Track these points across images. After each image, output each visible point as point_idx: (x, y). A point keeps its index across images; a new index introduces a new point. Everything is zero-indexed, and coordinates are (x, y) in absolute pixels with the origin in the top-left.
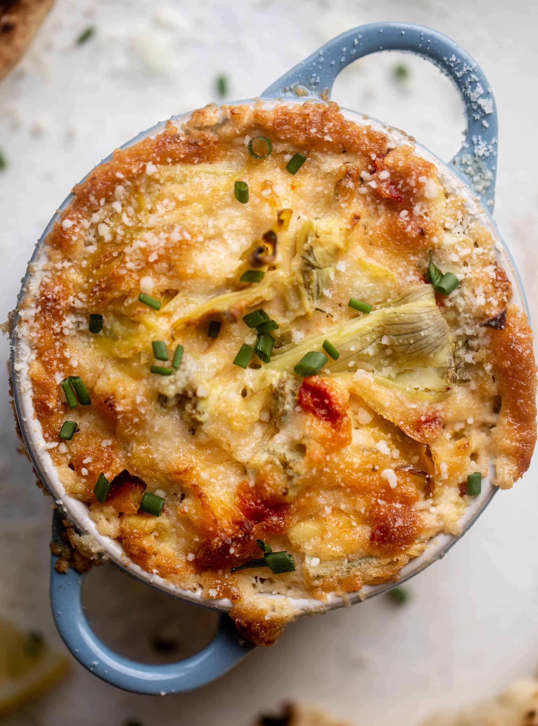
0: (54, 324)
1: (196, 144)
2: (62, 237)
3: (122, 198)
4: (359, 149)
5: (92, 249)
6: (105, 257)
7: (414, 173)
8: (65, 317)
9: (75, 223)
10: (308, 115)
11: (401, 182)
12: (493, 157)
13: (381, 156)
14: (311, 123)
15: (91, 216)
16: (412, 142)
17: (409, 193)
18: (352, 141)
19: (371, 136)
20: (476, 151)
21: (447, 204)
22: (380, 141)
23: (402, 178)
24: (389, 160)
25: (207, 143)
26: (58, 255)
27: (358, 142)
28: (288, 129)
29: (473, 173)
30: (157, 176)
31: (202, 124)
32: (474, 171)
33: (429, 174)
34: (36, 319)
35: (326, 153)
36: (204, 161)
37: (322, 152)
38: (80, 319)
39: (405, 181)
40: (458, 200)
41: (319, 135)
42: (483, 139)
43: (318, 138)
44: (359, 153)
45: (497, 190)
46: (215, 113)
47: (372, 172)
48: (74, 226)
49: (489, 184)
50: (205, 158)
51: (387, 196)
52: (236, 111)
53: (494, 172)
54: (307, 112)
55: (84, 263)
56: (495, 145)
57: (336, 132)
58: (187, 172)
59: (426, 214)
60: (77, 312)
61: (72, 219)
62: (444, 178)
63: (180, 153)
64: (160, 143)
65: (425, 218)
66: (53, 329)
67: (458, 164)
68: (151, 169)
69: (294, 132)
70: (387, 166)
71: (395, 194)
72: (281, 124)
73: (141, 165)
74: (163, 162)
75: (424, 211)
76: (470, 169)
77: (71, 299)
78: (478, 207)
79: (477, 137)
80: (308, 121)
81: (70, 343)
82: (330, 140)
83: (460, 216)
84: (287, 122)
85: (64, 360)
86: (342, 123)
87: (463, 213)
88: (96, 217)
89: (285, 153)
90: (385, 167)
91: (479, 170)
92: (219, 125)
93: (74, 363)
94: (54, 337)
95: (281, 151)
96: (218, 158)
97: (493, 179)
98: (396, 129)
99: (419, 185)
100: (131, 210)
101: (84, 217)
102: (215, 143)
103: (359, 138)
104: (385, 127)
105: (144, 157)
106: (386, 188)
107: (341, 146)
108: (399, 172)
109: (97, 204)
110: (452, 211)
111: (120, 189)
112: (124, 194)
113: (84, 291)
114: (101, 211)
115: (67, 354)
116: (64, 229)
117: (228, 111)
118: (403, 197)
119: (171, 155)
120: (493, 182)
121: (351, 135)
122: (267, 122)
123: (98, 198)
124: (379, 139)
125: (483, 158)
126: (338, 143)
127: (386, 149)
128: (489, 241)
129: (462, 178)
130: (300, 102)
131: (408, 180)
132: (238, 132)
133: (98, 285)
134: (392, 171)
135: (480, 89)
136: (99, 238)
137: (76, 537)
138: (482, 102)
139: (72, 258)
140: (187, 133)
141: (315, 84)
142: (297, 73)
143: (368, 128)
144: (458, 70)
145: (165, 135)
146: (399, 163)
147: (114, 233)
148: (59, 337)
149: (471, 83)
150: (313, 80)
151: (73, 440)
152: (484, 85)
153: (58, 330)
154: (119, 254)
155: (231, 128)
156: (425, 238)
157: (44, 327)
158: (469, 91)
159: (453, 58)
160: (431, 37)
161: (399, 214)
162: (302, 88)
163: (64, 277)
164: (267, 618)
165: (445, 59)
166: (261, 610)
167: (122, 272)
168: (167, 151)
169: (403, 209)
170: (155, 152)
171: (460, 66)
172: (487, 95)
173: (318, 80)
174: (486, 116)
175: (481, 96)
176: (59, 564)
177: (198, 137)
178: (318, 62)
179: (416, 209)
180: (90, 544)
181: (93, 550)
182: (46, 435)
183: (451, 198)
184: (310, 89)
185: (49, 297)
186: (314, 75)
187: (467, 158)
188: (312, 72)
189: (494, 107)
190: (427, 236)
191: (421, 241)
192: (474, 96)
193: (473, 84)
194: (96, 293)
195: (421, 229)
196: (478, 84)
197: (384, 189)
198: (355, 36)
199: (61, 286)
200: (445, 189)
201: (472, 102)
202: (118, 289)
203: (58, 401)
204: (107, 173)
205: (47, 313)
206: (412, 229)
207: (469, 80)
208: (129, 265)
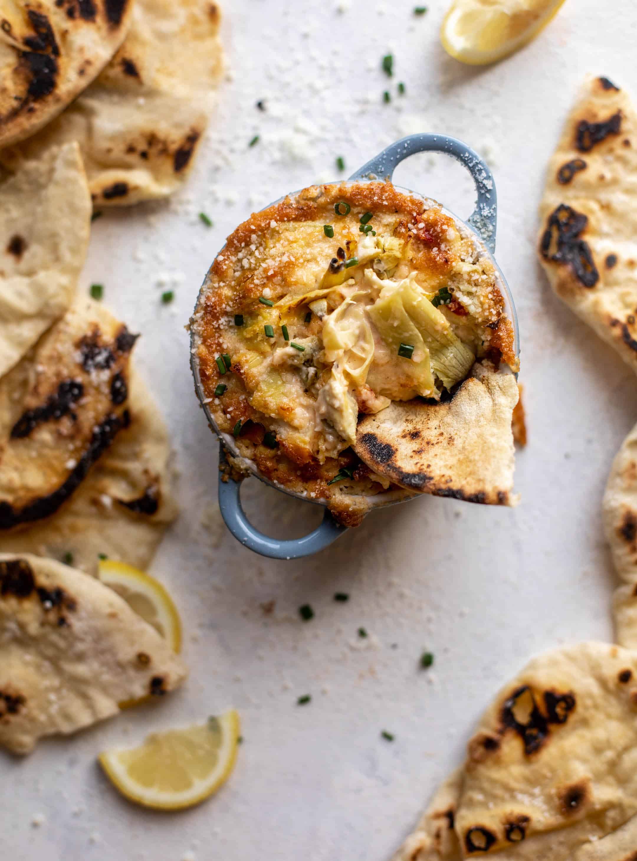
0: (213, 321)
1: (302, 209)
2: (217, 267)
3: (256, 242)
4: (405, 210)
5: (237, 274)
6: (244, 278)
7: (439, 223)
8: (220, 318)
9: (226, 257)
10: (373, 189)
11: (432, 229)
12: (493, 217)
13: (419, 214)
14: (374, 194)
15: (237, 255)
16: (440, 207)
17: (437, 237)
18: (400, 204)
19: (413, 201)
20: (482, 213)
21: (462, 244)
22: (419, 205)
23: (432, 227)
24: (425, 216)
25: (309, 208)
26: (216, 279)
27: (404, 205)
28: (360, 198)
29: (481, 227)
30: (277, 229)
31: (307, 196)
32: (482, 226)
33: (449, 224)
34: (202, 318)
35: (385, 213)
36: (309, 220)
37: (382, 212)
38: (230, 319)
39: (434, 229)
40: (469, 241)
41: (380, 201)
42: (487, 205)
43: (380, 203)
44: (406, 212)
45: (497, 238)
46: (316, 190)
47: (414, 224)
48: (225, 260)
49: (491, 234)
50: (309, 218)
51: (423, 238)
52: (328, 187)
53: (494, 227)
54: (372, 187)
55: (233, 283)
56: (495, 209)
57: (390, 199)
58: (297, 226)
59: (448, 250)
60: (229, 314)
61: (224, 256)
62: (461, 229)
63: (292, 215)
64: (280, 209)
65: (448, 252)
66: (213, 325)
67: (471, 221)
68: (273, 224)
69: (364, 200)
70: (423, 220)
71: (428, 237)
72: (355, 195)
73: (268, 222)
74: (282, 221)
75: (447, 248)
76: (479, 224)
77: (224, 306)
78: (483, 247)
79: (483, 205)
80: (372, 192)
81: (223, 333)
82: (387, 204)
83: (470, 251)
84: (360, 194)
85: (219, 345)
86: (394, 193)
87: (472, 249)
88: (240, 255)
89: (359, 213)
90: (422, 221)
91: (485, 225)
92: (318, 197)
93: (225, 346)
94: (214, 330)
95: (356, 212)
96: (317, 218)
97: (494, 231)
98: (430, 199)
99: (443, 231)
100: (261, 249)
101: (232, 255)
102: (315, 208)
103: (405, 203)
104: (423, 198)
105: (270, 217)
106: (423, 233)
107: (394, 208)
108: (431, 224)
109: (239, 246)
110: (465, 248)
111: (254, 237)
112: (257, 240)
113: (232, 300)
114: (243, 251)
115: (221, 340)
116: (218, 261)
117: (323, 187)
118: (433, 239)
119: (287, 215)
120: (494, 232)
121: (400, 201)
122: (346, 194)
123: (240, 242)
124: (418, 203)
125: (487, 217)
126: (392, 206)
127: (423, 209)
128: (492, 270)
129: (474, 230)
130: (369, 182)
131: (436, 228)
132: (329, 200)
133: (239, 296)
134: (427, 223)
135: (484, 174)
136: (242, 267)
137: (231, 459)
138: (485, 182)
139: (225, 280)
140: (298, 202)
141: (381, 172)
142: (369, 166)
143: (411, 197)
144: (470, 163)
145: (284, 204)
146: (431, 218)
147: (250, 263)
148: (218, 330)
149: (478, 170)
150: (379, 170)
151: (224, 396)
152: (487, 172)
153: (217, 326)
154: (252, 276)
155: (324, 198)
156: (448, 264)
157: (206, 323)
158: (477, 176)
159: (467, 155)
160: (453, 142)
161: (432, 250)
162: (373, 175)
163: (219, 292)
164: (350, 509)
165: (462, 155)
166: (346, 504)
167: (252, 286)
168: (284, 213)
169: (434, 247)
170: (276, 213)
171: (471, 160)
172: (489, 178)
173: (383, 170)
174: (489, 191)
175: (485, 178)
176: (223, 476)
177: (304, 205)
178: (383, 159)
179: (443, 246)
180: (240, 463)
181: (242, 467)
182: (206, 393)
183: (465, 240)
184: (378, 175)
185: (208, 304)
186: (380, 166)
187: (477, 218)
188: (378, 165)
189: (493, 185)
190: (449, 263)
191: (446, 266)
192: (480, 178)
193: (480, 171)
194: (238, 301)
195: (446, 258)
196: (483, 171)
197: (421, 234)
198: (405, 142)
199: (217, 298)
200: (461, 235)
201: (480, 182)
202: (249, 297)
203: (214, 371)
204: (246, 226)
205: (208, 315)
206: (440, 258)
207: (477, 168)
208: (256, 281)
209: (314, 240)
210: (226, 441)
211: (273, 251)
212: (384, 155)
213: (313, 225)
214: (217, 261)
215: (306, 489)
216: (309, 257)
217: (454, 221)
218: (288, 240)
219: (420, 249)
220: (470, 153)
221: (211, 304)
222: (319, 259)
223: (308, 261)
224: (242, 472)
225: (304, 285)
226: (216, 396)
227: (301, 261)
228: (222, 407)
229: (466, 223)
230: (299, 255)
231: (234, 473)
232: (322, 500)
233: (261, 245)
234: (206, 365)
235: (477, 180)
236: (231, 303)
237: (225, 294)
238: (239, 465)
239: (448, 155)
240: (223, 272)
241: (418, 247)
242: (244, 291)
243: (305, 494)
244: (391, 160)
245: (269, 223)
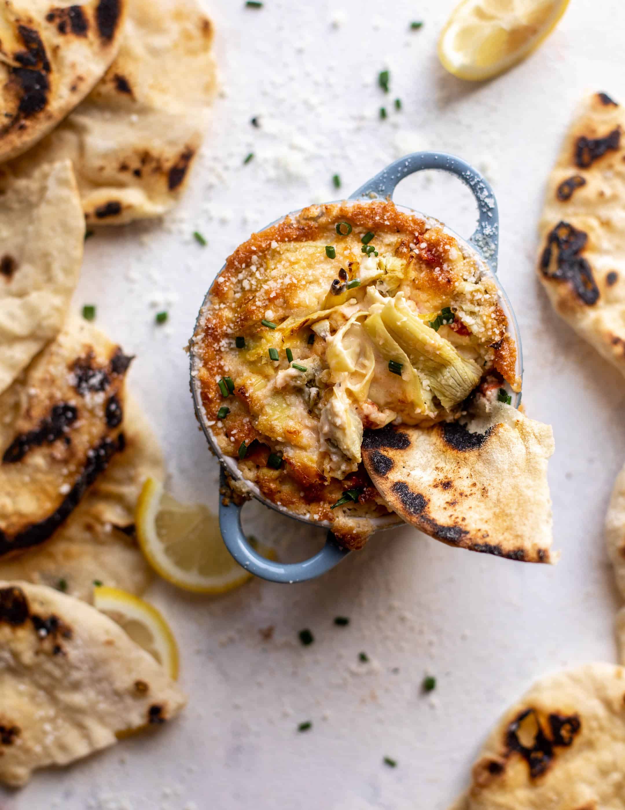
0: (214, 344)
1: (303, 229)
2: (218, 288)
3: (257, 263)
4: (407, 230)
5: (238, 295)
6: (245, 300)
7: (441, 243)
8: (221, 340)
9: (226, 279)
10: (374, 209)
11: (434, 249)
12: (495, 235)
13: (422, 234)
14: (376, 214)
15: (237, 276)
16: (442, 226)
17: (439, 257)
18: (402, 224)
19: (415, 221)
20: (484, 232)
21: (464, 264)
22: (421, 224)
23: (435, 247)
24: (427, 236)
25: (310, 228)
26: (216, 300)
27: (406, 225)
28: (362, 218)
29: (483, 246)
30: (278, 249)
31: (308, 216)
32: (484, 244)
33: (451, 244)
34: (203, 341)
35: (387, 233)
36: (310, 240)
37: (384, 232)
38: (231, 341)
39: (437, 249)
40: (471, 261)
41: (381, 221)
42: (489, 224)
43: (381, 223)
44: (408, 232)
45: (499, 256)
46: (316, 209)
47: (416, 244)
48: (225, 281)
49: (493, 252)
50: (310, 238)
51: (425, 259)
52: (329, 207)
53: (496, 245)
54: (373, 207)
55: (233, 305)
56: (497, 228)
57: (392, 219)
58: (298, 246)
59: (451, 270)
60: (229, 336)
61: (224, 277)
62: (463, 248)
63: (293, 235)
64: (281, 229)
65: (451, 272)
66: (214, 348)
67: (473, 240)
68: (274, 244)
69: (366, 220)
70: (425, 240)
71: (431, 257)
72: (356, 215)
73: (268, 242)
74: (283, 241)
75: (450, 268)
76: (481, 243)
77: (225, 328)
78: (485, 266)
79: (485, 223)
80: (374, 212)
81: (224, 355)
82: (389, 224)
83: (473, 271)
84: (361, 213)
85: (221, 367)
86: (396, 213)
87: (475, 269)
88: (241, 276)
89: (360, 233)
90: (424, 241)
91: (487, 244)
92: (318, 217)
93: (226, 369)
94: (215, 353)
95: (358, 232)
96: (318, 238)
97: (496, 249)
98: (432, 218)
99: (446, 251)
100: (262, 270)
101: (232, 276)
102: (316, 228)
103: (407, 222)
104: (425, 217)
105: (270, 237)
106: (425, 254)
107: (396, 228)
108: (433, 243)
109: (240, 267)
110: (468, 268)
111: (255, 258)
112: (258, 261)
113: (233, 322)
114: (244, 271)
115: (222, 363)
116: (219, 283)
117: (324, 207)
118: (436, 259)
119: (288, 236)
120: (496, 251)
121: (402, 221)
122: (348, 214)
123: (240, 263)
124: (420, 223)
125: (489, 236)
126: (394, 226)
127: (425, 229)
128: (494, 289)
129: (475, 249)
130: (370, 201)
131: (438, 248)
132: (330, 220)
133: (240, 318)
134: (429, 243)
135: (486, 193)
136: (243, 289)
137: (233, 482)
138: (487, 200)
139: (226, 301)
140: (298, 222)
141: (382, 191)
142: (370, 184)
143: (413, 216)
144: (472, 181)
145: (284, 224)
146: (433, 238)
147: (251, 285)
148: (218, 353)
149: (480, 189)
150: (380, 188)
151: (227, 418)
152: (489, 190)
153: (218, 348)
154: (253, 297)
155: (325, 218)
156: (450, 284)
157: (207, 346)
158: (479, 194)
159: (468, 173)
160: (454, 160)
161: (434, 270)
162: (373, 194)
163: (220, 314)
164: (354, 532)
165: (463, 173)
166: (351, 527)
167: (254, 308)
168: (285, 233)
169: (436, 267)
170: (277, 234)
171: (473, 178)
172: (490, 196)
173: (384, 188)
174: (490, 209)
175: (487, 197)
176: (224, 500)
177: (305, 224)
178: (383, 178)
179: (445, 266)
180: (242, 486)
181: (244, 490)
182: (209, 416)
183: (467, 260)
184: (378, 194)
185: (210, 326)
186: (381, 185)
187: (479, 236)
188: (379, 183)
189: (495, 204)
190: (452, 283)
191: (448, 286)
192: (482, 197)
193: (482, 189)
194: (239, 323)
195: (448, 279)
196: (485, 190)
197: (423, 254)
198: (406, 160)
199: (218, 320)
200: (463, 254)
201: (481, 201)
202: (251, 319)
203: (216, 394)
204: (246, 248)
205: (209, 337)
206: (442, 278)
207: (479, 187)
208: (258, 303)
209: (315, 261)
210: (227, 464)
211: (274, 273)
212: (384, 173)
213: (314, 245)
214: (217, 282)
215: (309, 512)
216: (311, 278)
217: (457, 241)
218: (290, 261)
219: (422, 269)
220: (471, 171)
221: (213, 326)
222: (321, 281)
223: (310, 283)
224: (243, 496)
225: (306, 307)
226: (218, 419)
227: (303, 282)
228: (225, 430)
229: (467, 241)
230: (301, 276)
231: (235, 496)
232: (325, 522)
233: (262, 266)
234: (209, 388)
235: (478, 199)
236: (232, 325)
237: (226, 317)
238: (241, 488)
239: (449, 173)
240: (224, 294)
241: (420, 267)
242: (245, 314)
243: (308, 516)
244: (392, 179)
245: (270, 244)
